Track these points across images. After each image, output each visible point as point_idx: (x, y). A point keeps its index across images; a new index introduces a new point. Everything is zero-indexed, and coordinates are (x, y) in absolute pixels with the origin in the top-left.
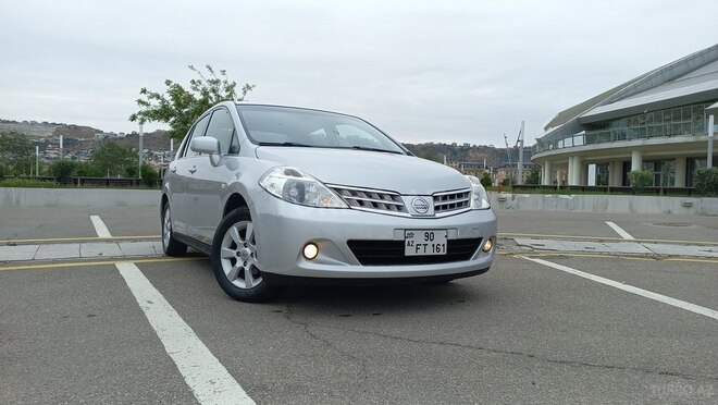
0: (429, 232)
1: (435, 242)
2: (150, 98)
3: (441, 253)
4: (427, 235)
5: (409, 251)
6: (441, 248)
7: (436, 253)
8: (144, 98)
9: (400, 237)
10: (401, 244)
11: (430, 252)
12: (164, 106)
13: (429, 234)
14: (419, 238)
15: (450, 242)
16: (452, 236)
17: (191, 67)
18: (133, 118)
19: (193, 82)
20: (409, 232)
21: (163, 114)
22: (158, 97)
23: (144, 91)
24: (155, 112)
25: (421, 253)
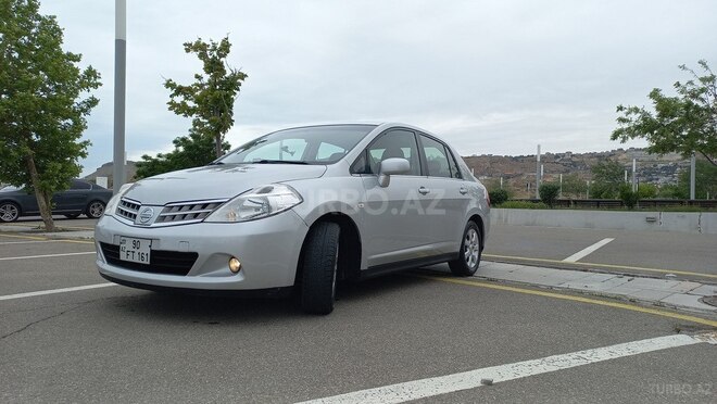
0: (137, 240)
1: (141, 251)
2: (627, 114)
3: (145, 262)
4: (135, 243)
5: (123, 257)
6: (145, 257)
7: (141, 261)
8: (622, 114)
9: (117, 242)
10: (117, 248)
11: (136, 259)
12: (644, 119)
14: (129, 245)
16: (156, 246)
17: (683, 67)
18: (615, 137)
19: (678, 84)
20: (123, 237)
21: (646, 127)
22: (636, 110)
23: (620, 108)
24: (638, 127)
25: (130, 259)
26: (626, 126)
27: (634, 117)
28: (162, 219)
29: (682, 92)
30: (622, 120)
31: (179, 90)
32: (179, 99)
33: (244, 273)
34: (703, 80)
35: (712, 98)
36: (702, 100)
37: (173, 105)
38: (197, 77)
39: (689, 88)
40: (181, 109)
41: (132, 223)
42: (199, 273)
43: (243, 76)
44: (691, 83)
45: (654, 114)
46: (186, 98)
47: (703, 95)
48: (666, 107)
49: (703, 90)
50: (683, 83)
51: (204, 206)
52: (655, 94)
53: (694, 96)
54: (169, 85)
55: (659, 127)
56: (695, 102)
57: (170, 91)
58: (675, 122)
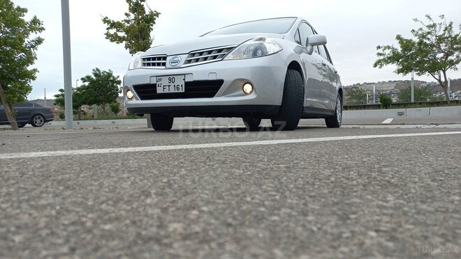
0: (171, 77)
1: (176, 84)
3: (180, 91)
4: (170, 79)
5: (159, 90)
6: (180, 87)
7: (176, 91)
9: (153, 81)
10: (154, 86)
11: (172, 90)
12: (394, 53)
13: (171, 78)
14: (165, 81)
15: (186, 83)
16: (189, 79)
17: (416, 20)
18: (376, 65)
19: (413, 31)
20: (159, 77)
21: (394, 58)
22: (389, 48)
23: (379, 47)
24: (389, 58)
25: (166, 91)
26: (382, 57)
27: (388, 52)
28: (189, 61)
29: (416, 35)
30: (380, 54)
31: (113, 25)
32: (112, 31)
33: (256, 93)
34: (429, 27)
35: (434, 38)
36: (429, 39)
37: (108, 36)
38: (127, 14)
39: (420, 32)
40: (114, 38)
41: (164, 67)
42: (224, 94)
43: (157, 14)
44: (421, 29)
45: (400, 50)
46: (118, 31)
47: (429, 36)
48: (406, 45)
49: (429, 33)
50: (416, 29)
51: (220, 51)
52: (398, 37)
53: (423, 36)
54: (106, 21)
55: (402, 57)
56: (425, 41)
57: (106, 26)
58: (412, 54)
